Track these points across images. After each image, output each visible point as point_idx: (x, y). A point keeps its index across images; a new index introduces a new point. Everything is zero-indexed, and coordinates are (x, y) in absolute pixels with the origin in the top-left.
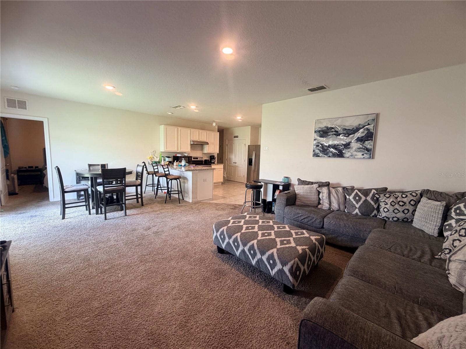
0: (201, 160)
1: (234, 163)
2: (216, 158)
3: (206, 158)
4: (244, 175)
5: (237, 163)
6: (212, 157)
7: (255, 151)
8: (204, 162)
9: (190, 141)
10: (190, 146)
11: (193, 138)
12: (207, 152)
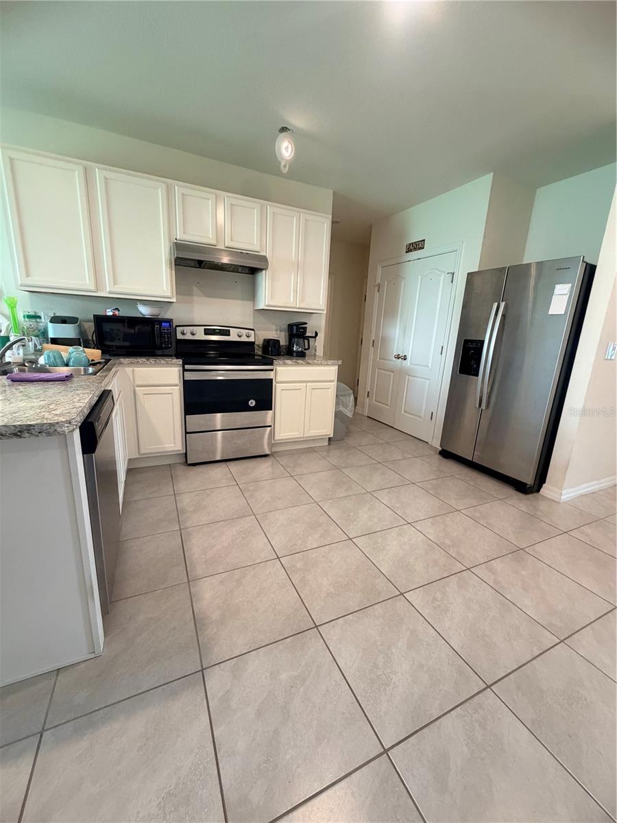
0: (244, 339)
1: (398, 357)
2: (321, 337)
3: (270, 332)
4: (432, 413)
5: (409, 358)
6: (295, 327)
7: (504, 303)
8: (261, 350)
9: (168, 245)
10: (174, 272)
11: (184, 233)
12: (267, 306)
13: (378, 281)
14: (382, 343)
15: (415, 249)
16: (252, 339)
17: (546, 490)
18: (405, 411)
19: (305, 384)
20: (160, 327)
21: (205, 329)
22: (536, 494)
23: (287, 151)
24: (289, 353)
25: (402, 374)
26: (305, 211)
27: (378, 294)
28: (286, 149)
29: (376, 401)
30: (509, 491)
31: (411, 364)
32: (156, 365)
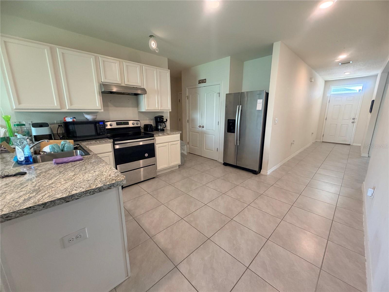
1: (200, 127)
2: (169, 120)
3: (147, 121)
4: (217, 148)
5: (205, 126)
6: (158, 118)
7: (241, 106)
8: (143, 130)
9: (98, 85)
10: (101, 97)
11: (105, 79)
12: (146, 110)
13: (187, 94)
14: (192, 121)
15: (202, 82)
16: (139, 125)
17: (262, 172)
18: (205, 149)
19: (168, 143)
20: (99, 125)
21: (116, 123)
22: (259, 174)
23: (154, 45)
24: (157, 129)
25: (203, 134)
26: (159, 68)
27: (188, 100)
28: (153, 44)
29: (192, 146)
30: (251, 174)
31: (206, 129)
32: (100, 143)
